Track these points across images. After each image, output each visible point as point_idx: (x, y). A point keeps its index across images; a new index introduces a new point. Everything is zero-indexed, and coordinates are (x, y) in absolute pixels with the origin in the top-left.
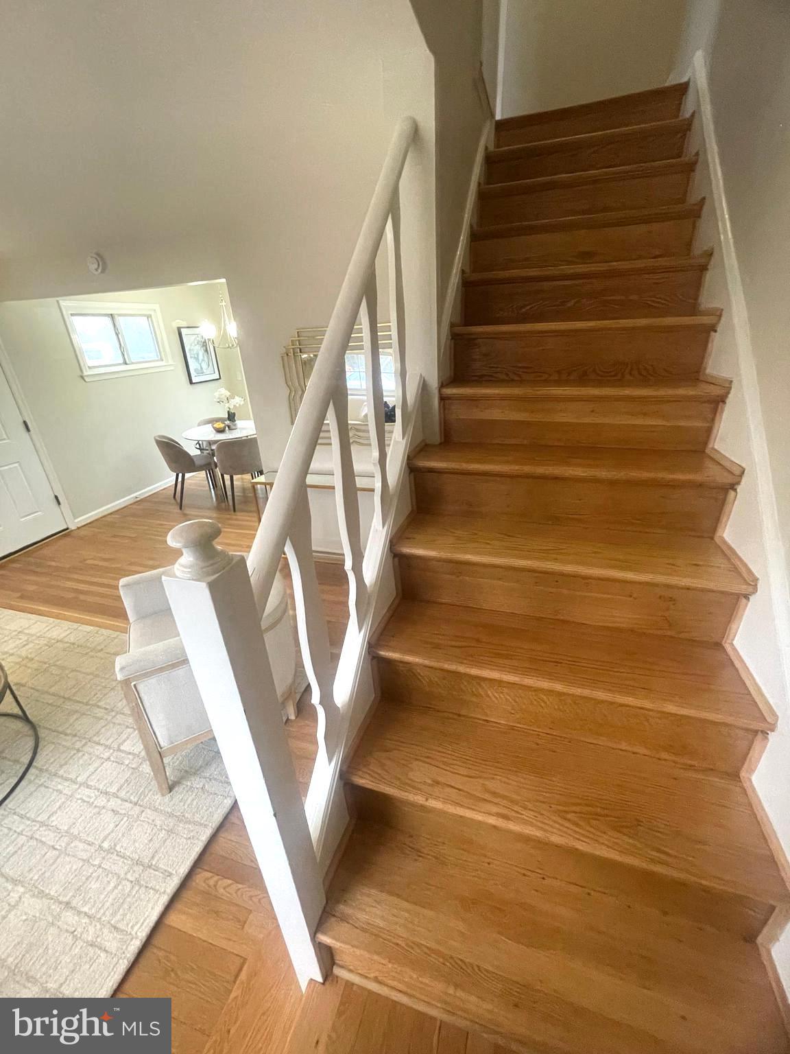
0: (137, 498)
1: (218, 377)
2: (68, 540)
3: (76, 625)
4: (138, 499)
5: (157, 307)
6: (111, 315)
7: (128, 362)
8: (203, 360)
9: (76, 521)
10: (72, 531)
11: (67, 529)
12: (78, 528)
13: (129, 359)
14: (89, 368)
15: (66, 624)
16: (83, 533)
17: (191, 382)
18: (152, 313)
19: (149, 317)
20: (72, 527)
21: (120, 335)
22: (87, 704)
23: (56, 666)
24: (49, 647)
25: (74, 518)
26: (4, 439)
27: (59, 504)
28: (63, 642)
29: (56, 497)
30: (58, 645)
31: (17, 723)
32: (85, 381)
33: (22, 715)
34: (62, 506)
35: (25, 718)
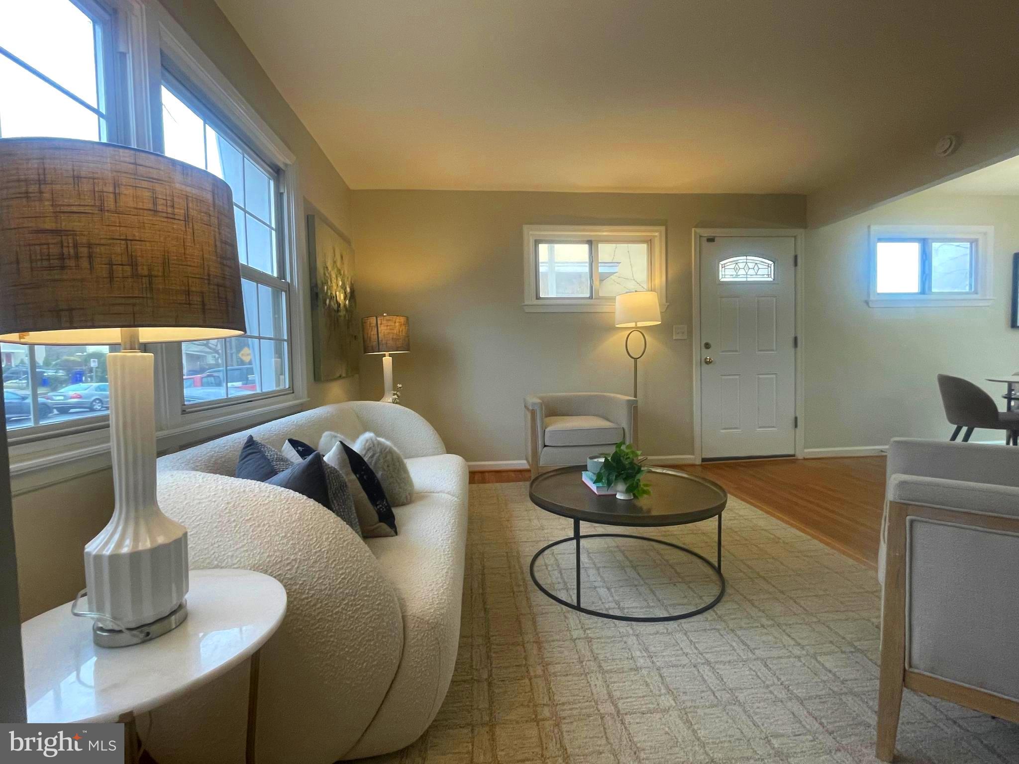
0: (881, 451)
2: (791, 466)
3: (784, 525)
4: (884, 454)
5: (989, 229)
6: (924, 239)
7: (927, 291)
9: (806, 450)
10: (797, 460)
11: (794, 456)
12: (804, 459)
13: (930, 287)
14: (877, 294)
15: (774, 521)
16: (809, 464)
17: (1014, 325)
18: (980, 237)
19: (973, 241)
20: (799, 456)
21: (927, 262)
22: (782, 592)
23: (756, 546)
24: (754, 530)
25: (805, 448)
26: (773, 350)
27: (796, 426)
28: (769, 533)
29: (796, 419)
30: (763, 532)
31: (710, 572)
32: (869, 307)
33: (716, 565)
34: (797, 430)
35: (718, 570)
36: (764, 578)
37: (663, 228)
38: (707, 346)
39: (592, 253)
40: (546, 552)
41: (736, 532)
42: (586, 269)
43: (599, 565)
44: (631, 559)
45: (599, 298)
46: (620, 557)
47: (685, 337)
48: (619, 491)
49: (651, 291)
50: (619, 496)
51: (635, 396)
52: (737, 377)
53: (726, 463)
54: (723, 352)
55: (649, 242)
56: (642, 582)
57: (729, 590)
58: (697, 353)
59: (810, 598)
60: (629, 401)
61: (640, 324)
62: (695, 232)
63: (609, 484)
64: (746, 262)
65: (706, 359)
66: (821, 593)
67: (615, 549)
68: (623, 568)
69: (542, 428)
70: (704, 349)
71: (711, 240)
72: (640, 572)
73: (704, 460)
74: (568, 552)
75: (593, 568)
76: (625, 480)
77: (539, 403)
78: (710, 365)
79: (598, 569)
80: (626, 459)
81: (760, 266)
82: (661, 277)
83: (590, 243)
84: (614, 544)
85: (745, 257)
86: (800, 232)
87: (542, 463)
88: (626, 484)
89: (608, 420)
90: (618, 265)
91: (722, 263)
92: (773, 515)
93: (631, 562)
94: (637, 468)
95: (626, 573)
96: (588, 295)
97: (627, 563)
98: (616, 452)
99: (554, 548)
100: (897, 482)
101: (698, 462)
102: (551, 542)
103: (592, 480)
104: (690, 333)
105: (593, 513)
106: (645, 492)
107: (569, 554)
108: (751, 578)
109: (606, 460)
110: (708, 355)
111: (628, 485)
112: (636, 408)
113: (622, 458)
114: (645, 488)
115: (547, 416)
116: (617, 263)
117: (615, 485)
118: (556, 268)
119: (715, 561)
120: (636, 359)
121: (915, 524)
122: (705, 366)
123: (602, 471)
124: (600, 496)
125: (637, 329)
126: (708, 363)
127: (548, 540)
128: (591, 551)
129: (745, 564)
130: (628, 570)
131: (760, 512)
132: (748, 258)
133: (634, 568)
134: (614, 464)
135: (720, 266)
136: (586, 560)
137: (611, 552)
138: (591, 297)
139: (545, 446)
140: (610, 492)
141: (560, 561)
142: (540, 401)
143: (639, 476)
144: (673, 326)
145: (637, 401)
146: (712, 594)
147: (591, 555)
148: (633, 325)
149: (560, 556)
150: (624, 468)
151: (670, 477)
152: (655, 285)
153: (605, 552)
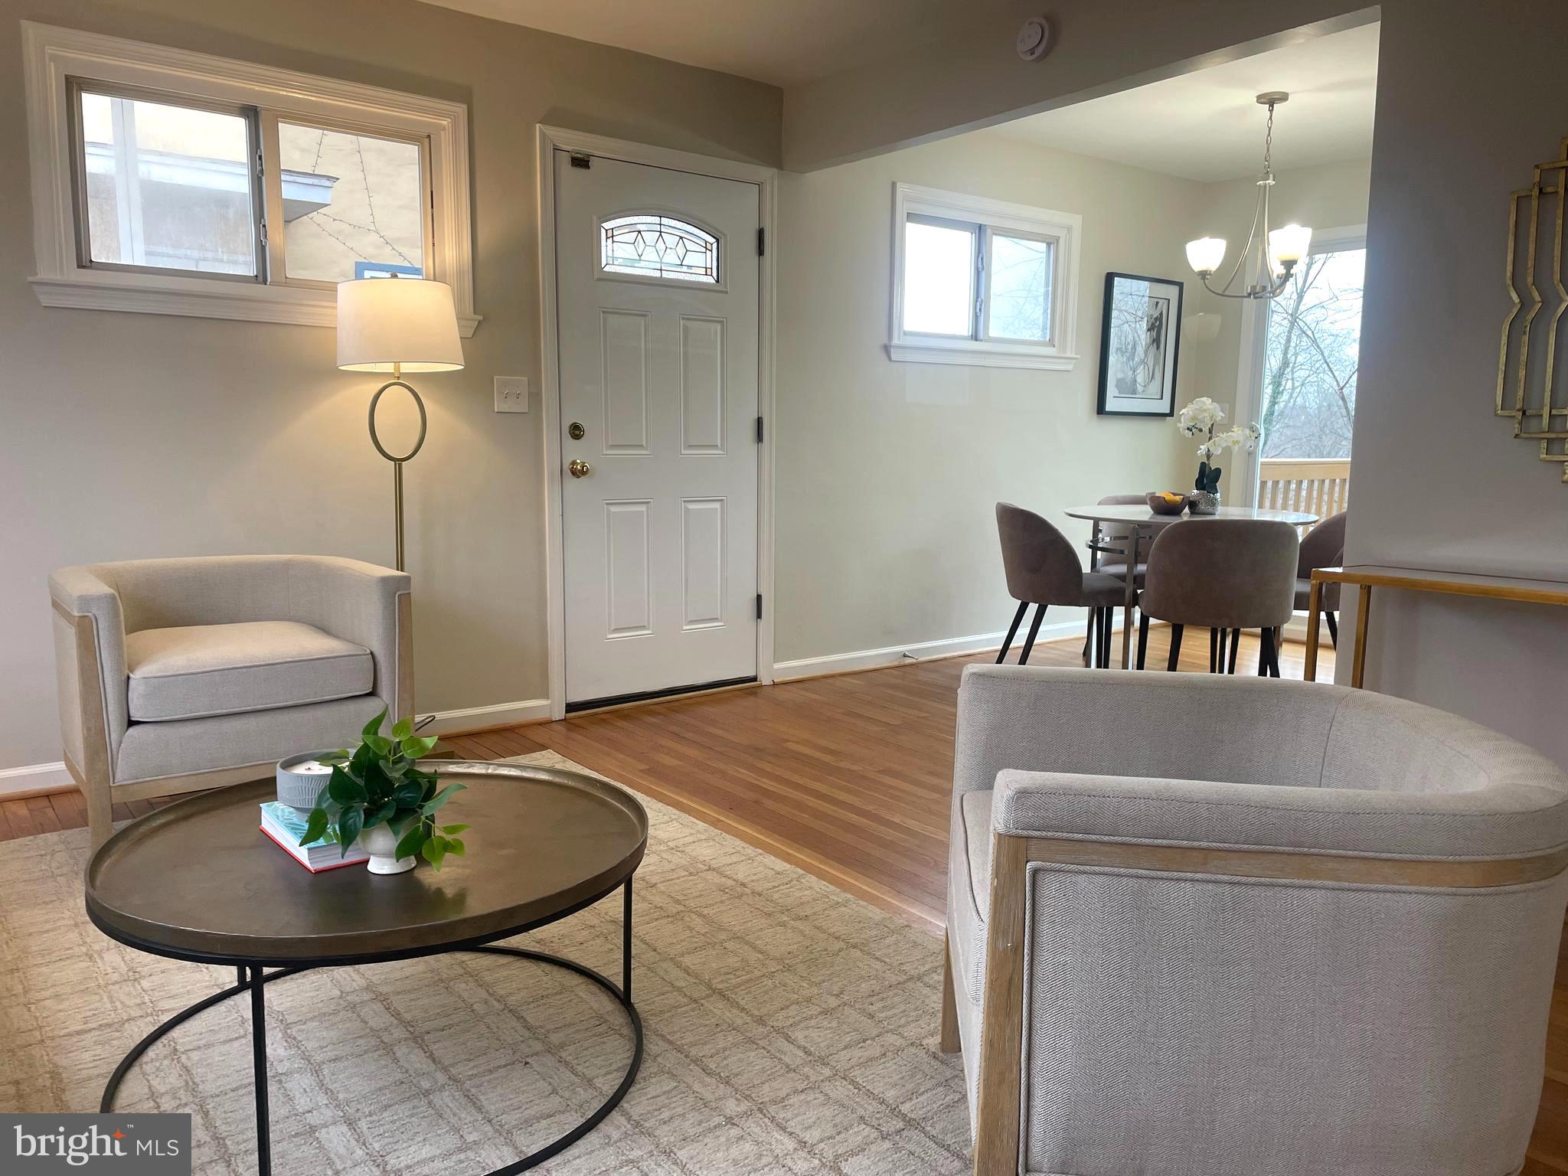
0: (905, 656)
1: (1168, 411)
2: (750, 702)
3: (750, 850)
4: (908, 661)
5: (1076, 221)
6: (980, 226)
7: (981, 335)
8: (1143, 362)
9: (777, 666)
10: (761, 686)
11: (754, 679)
12: (775, 684)
13: (986, 328)
14: (905, 333)
15: (733, 843)
16: (782, 694)
17: (1100, 409)
18: (1062, 234)
19: (1051, 242)
20: (765, 680)
21: (983, 274)
22: (761, 1021)
23: (700, 915)
24: (691, 874)
25: (776, 660)
26: (715, 447)
27: (759, 616)
28: (722, 874)
29: (759, 598)
30: (709, 876)
31: (605, 1004)
32: (890, 358)
33: (621, 986)
34: (762, 622)
35: (624, 998)
36: (721, 994)
37: (461, 109)
38: (576, 431)
39: (258, 146)
40: (151, 1053)
41: (654, 886)
42: (242, 185)
43: (318, 1057)
44: (408, 1017)
45: (288, 283)
46: (376, 1016)
47: (523, 407)
48: (373, 854)
49: (435, 280)
50: (379, 866)
51: (400, 566)
52: (643, 508)
53: (622, 710)
54: (613, 447)
55: (425, 141)
56: (441, 1078)
57: (652, 1046)
58: (552, 449)
59: (813, 1022)
60: (385, 581)
61: (407, 368)
62: (543, 136)
63: (347, 838)
64: (661, 232)
65: (574, 463)
66: (833, 1002)
67: (366, 996)
68: (388, 1049)
69: (119, 669)
70: (570, 443)
71: (581, 162)
72: (433, 1047)
73: (571, 707)
74: (222, 1037)
75: (299, 1070)
76: (393, 822)
77: (106, 596)
78: (583, 478)
79: (317, 1072)
80: (395, 763)
81: (690, 246)
82: (459, 243)
83: (251, 113)
84: (360, 982)
85: (656, 220)
86: (766, 173)
87: (122, 774)
88: (396, 833)
89: (324, 630)
90: (327, 183)
91: (607, 225)
92: (728, 829)
93: (407, 1024)
94: (424, 782)
95: (396, 1060)
96: (251, 271)
97: (399, 1033)
98: (366, 747)
99: (176, 1033)
100: (1010, 793)
101: (559, 713)
102: (166, 1018)
103: (293, 828)
104: (535, 397)
105: (303, 940)
106: (448, 847)
107: (225, 1042)
108: (696, 1001)
109: (337, 771)
110: (577, 453)
111: (401, 837)
112: (405, 600)
113: (381, 763)
114: (449, 838)
115: (129, 631)
116: (329, 178)
117: (364, 840)
118: (143, 169)
119: (613, 973)
120: (398, 462)
121: (1040, 876)
122: (572, 483)
123: (324, 806)
124: (318, 872)
125: (399, 380)
126: (578, 472)
127: (157, 1013)
128: (290, 1019)
129: (678, 965)
130: (401, 1051)
131: (701, 825)
132: (665, 221)
133: (418, 1039)
134: (361, 782)
135: (603, 232)
136: (281, 1052)
137: (353, 1007)
138: (261, 278)
139: (131, 723)
140: (352, 857)
141: (198, 1072)
142: (107, 590)
143: (429, 809)
144: (493, 377)
145: (408, 579)
146: (614, 1067)
147: (293, 1031)
148: (389, 368)
149: (195, 1056)
150: (387, 786)
151: (506, 783)
152: (444, 260)
153: (335, 1013)
